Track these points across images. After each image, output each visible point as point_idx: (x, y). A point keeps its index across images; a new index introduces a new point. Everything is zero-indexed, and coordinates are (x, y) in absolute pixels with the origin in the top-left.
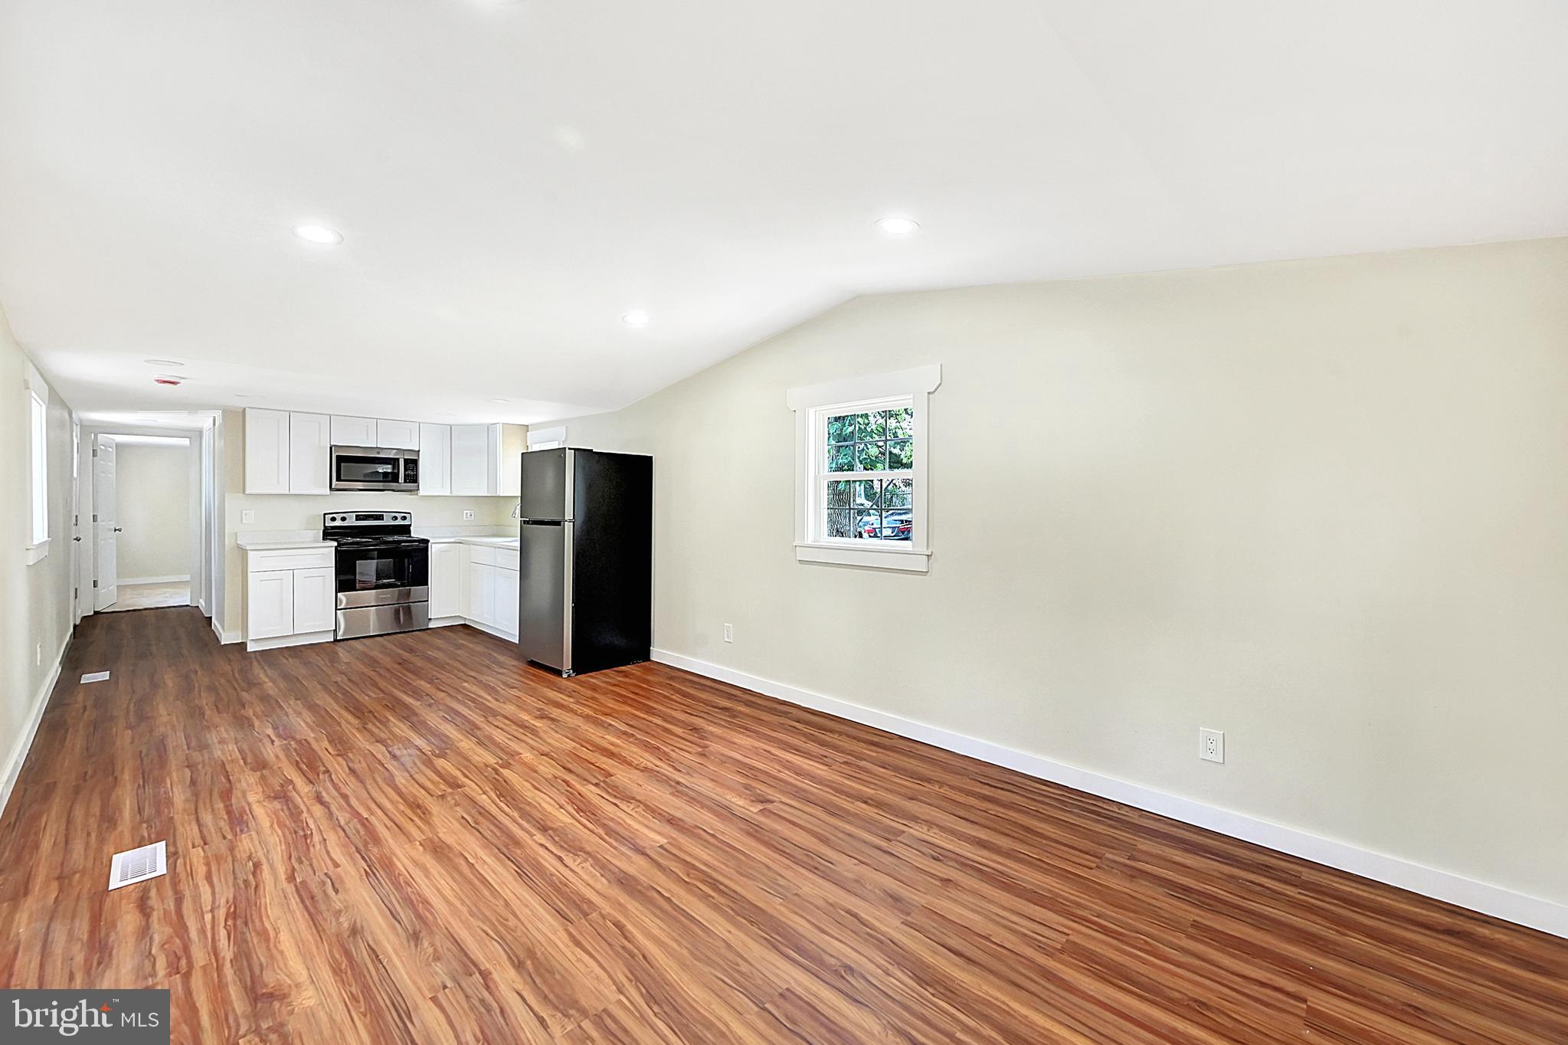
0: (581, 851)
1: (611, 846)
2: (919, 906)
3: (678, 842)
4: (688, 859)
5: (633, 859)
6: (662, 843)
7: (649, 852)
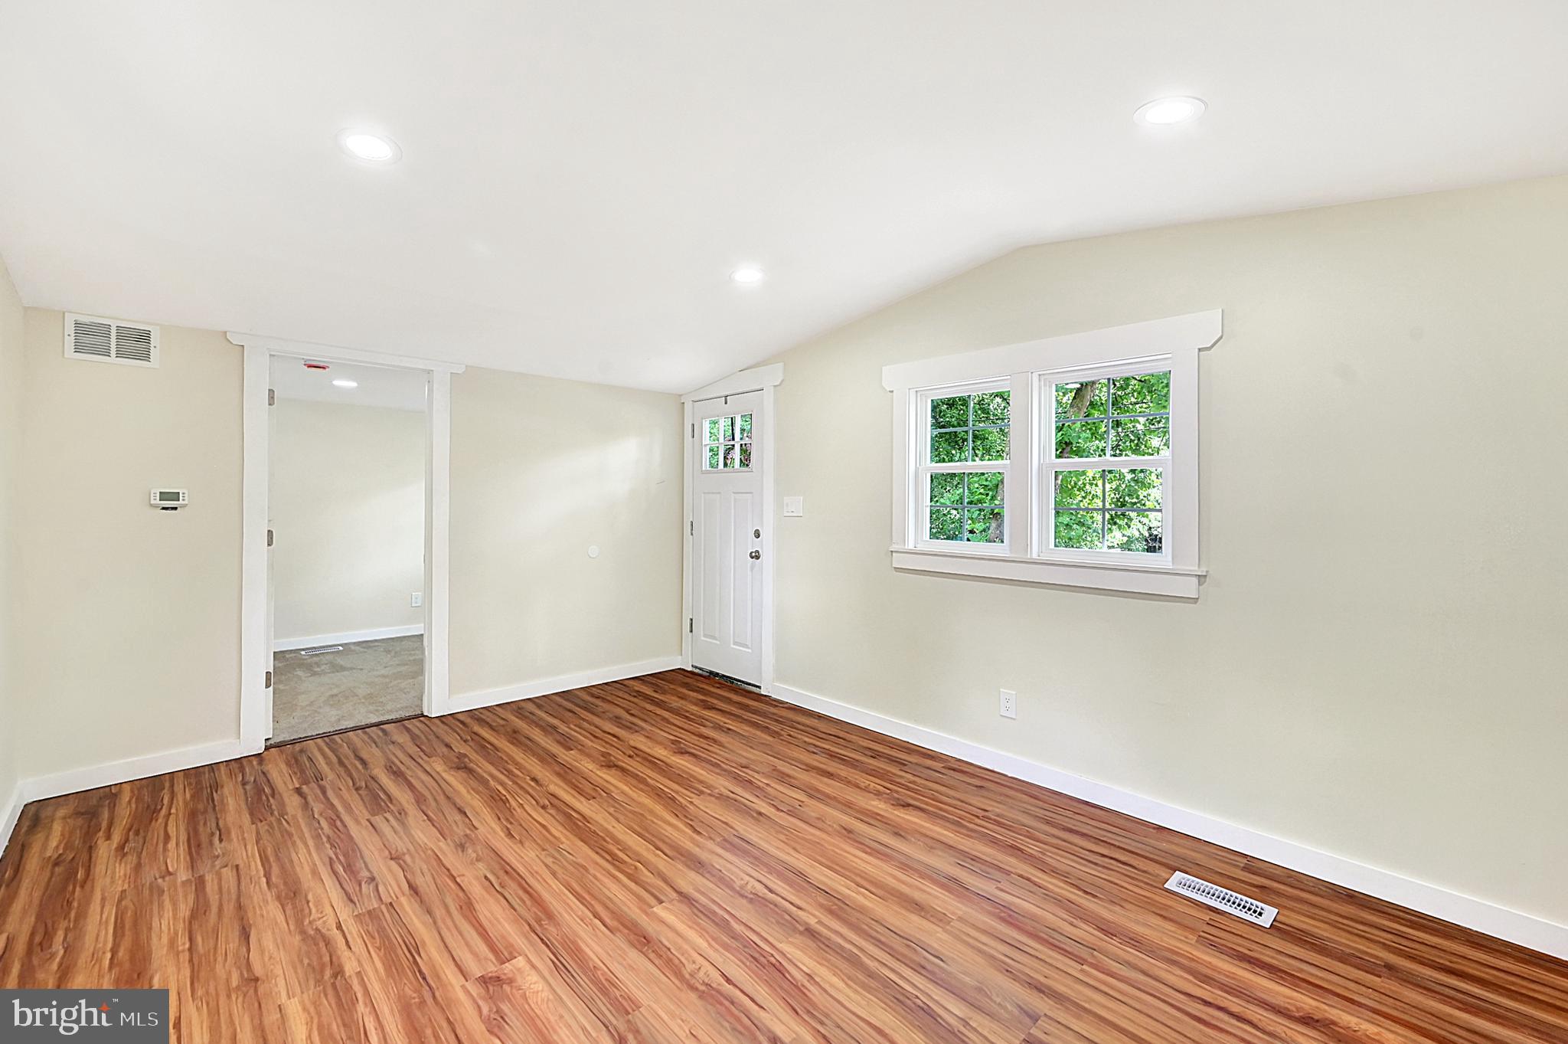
0: (751, 899)
1: (719, 904)
2: (449, 840)
3: (640, 908)
4: (632, 885)
5: (691, 887)
6: (660, 906)
7: (675, 895)
